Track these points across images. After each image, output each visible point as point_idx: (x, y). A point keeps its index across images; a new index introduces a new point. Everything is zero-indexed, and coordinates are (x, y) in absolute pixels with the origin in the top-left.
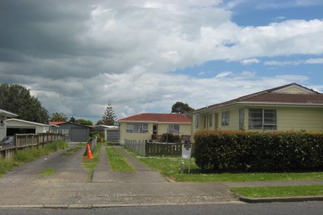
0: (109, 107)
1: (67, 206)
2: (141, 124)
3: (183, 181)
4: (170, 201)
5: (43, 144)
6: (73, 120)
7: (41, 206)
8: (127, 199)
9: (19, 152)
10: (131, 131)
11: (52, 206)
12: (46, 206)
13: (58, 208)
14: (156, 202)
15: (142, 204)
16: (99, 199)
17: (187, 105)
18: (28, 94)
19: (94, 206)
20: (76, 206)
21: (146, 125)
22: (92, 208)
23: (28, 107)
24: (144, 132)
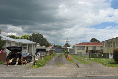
0: (67, 40)
1: (76, 76)
2: (82, 46)
3: (112, 67)
4: (112, 74)
5: (50, 54)
6: (55, 45)
7: (67, 76)
8: (96, 74)
9: (45, 57)
10: (79, 49)
11: (71, 76)
12: (68, 76)
13: (73, 77)
14: (107, 75)
15: (103, 76)
16: (86, 74)
17: (96, 39)
18: (42, 36)
19: (86, 76)
20: (79, 76)
21: (84, 47)
22: (85, 77)
23: (43, 41)
24: (83, 49)
